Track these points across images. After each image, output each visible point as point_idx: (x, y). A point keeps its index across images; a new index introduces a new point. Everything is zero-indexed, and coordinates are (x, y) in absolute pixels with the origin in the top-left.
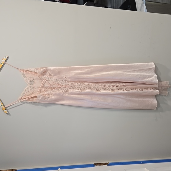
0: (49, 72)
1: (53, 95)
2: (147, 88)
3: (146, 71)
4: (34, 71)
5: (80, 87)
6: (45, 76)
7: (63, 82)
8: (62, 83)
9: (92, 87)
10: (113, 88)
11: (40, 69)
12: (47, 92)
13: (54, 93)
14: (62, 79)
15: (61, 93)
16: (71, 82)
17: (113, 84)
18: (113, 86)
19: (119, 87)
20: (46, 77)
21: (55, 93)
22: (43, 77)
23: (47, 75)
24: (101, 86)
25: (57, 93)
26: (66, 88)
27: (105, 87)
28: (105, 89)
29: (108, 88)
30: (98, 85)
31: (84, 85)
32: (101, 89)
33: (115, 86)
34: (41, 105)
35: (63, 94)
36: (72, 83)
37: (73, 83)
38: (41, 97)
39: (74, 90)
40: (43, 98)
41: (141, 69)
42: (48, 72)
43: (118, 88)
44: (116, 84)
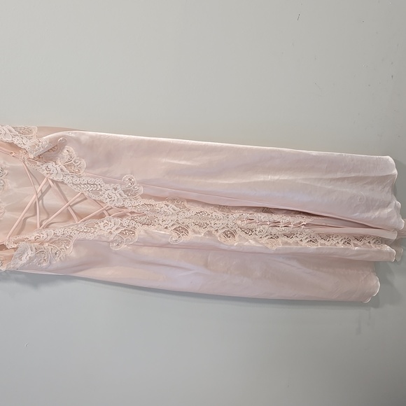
0: (71, 149)
1: (72, 243)
2: (359, 238)
3: (371, 183)
4: (9, 139)
5: (175, 218)
6: (51, 165)
7: (115, 196)
8: (112, 197)
9: (213, 222)
10: (274, 231)
11: (34, 132)
12: (51, 231)
13: (77, 236)
14: (115, 183)
15: (104, 239)
16: (143, 196)
17: (276, 217)
18: (276, 224)
19: (291, 229)
20: (55, 168)
21: (82, 236)
22: (42, 168)
23: (58, 162)
24: (239, 222)
25: (90, 237)
26: (125, 221)
27: (251, 226)
28: (249, 231)
29: (258, 230)
30: (230, 216)
31: (188, 214)
32: (239, 232)
33: (281, 225)
34: (17, 280)
35: (112, 242)
36: (147, 202)
37: (152, 202)
38: (30, 253)
39: (152, 229)
40: (36, 257)
41: (361, 174)
42: (69, 151)
43: (287, 231)
44: (284, 217)
